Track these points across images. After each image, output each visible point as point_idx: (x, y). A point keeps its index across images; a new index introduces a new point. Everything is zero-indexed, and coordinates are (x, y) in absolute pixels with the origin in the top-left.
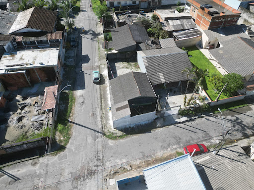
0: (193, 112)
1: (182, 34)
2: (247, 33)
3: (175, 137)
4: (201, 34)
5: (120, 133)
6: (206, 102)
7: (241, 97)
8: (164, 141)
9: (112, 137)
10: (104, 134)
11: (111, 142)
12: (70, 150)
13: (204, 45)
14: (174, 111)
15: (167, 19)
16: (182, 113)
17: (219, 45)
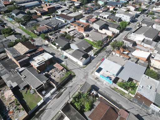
0: (97, 54)
1: (77, 35)
2: (93, 29)
3: (97, 60)
4: (82, 34)
5: (85, 66)
6: (98, 50)
7: (103, 46)
8: (96, 62)
9: (84, 67)
10: (82, 68)
11: (85, 68)
12: (77, 75)
13: (85, 37)
14: (92, 55)
15: (69, 32)
16: (94, 55)
17: (89, 35)
